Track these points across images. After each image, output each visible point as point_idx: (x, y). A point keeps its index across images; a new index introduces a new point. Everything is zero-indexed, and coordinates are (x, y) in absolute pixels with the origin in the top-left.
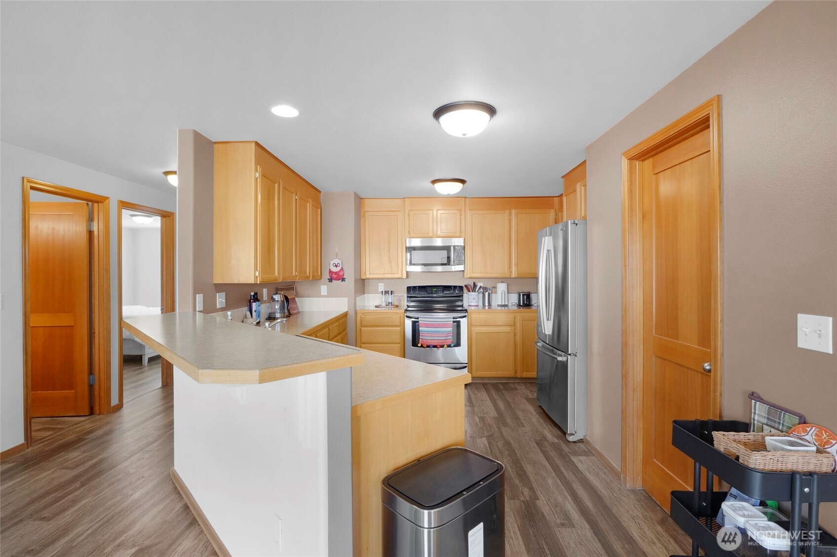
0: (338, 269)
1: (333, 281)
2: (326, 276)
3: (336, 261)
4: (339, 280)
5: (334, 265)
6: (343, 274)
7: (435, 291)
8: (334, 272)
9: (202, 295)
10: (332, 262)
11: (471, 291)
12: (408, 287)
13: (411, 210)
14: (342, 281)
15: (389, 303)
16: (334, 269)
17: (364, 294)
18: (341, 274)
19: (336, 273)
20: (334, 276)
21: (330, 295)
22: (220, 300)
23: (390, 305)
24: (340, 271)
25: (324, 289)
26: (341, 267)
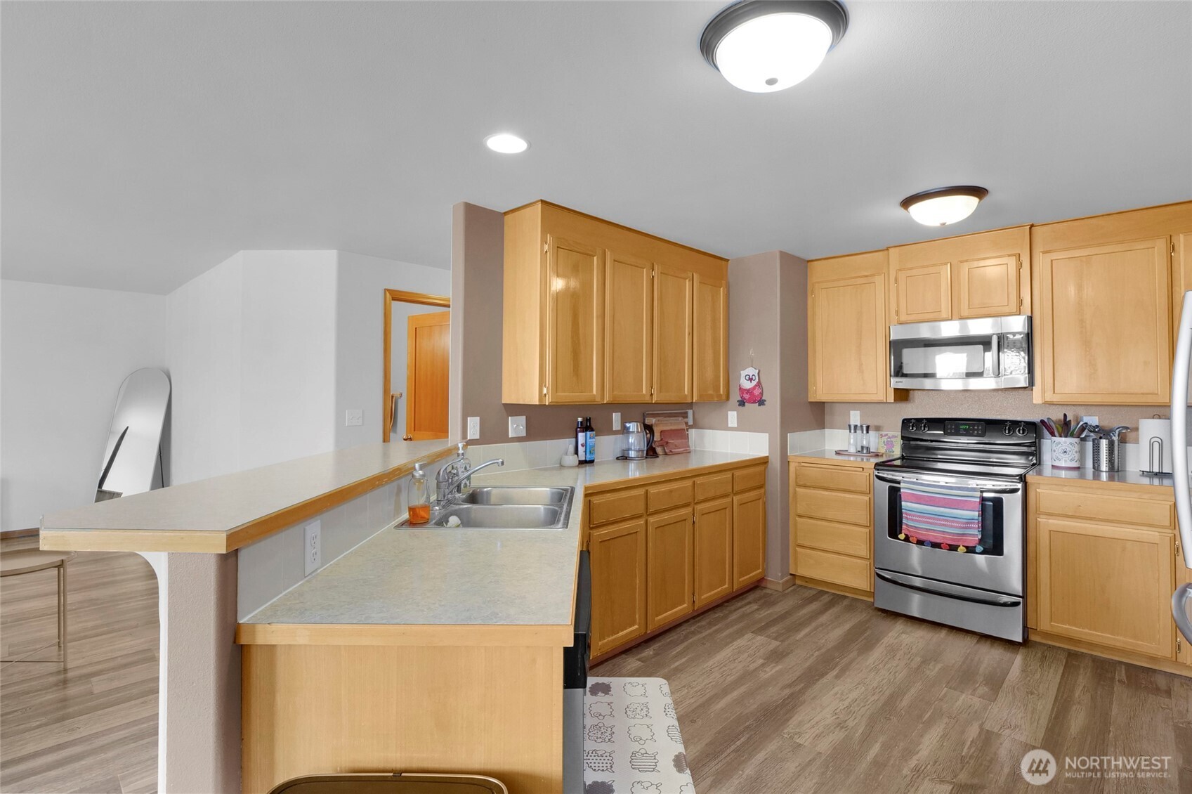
0: (754, 383)
1: (746, 404)
2: (736, 397)
3: (751, 371)
4: (754, 402)
5: (747, 377)
6: (762, 394)
7: (965, 430)
8: (745, 390)
9: (477, 419)
10: (743, 373)
11: (1056, 433)
12: (904, 420)
13: (900, 270)
14: (759, 405)
15: (862, 447)
16: (748, 385)
17: (824, 428)
18: (757, 392)
19: (748, 391)
20: (747, 396)
21: (741, 427)
22: (516, 426)
23: (865, 451)
24: (754, 388)
25: (732, 417)
26: (757, 380)
